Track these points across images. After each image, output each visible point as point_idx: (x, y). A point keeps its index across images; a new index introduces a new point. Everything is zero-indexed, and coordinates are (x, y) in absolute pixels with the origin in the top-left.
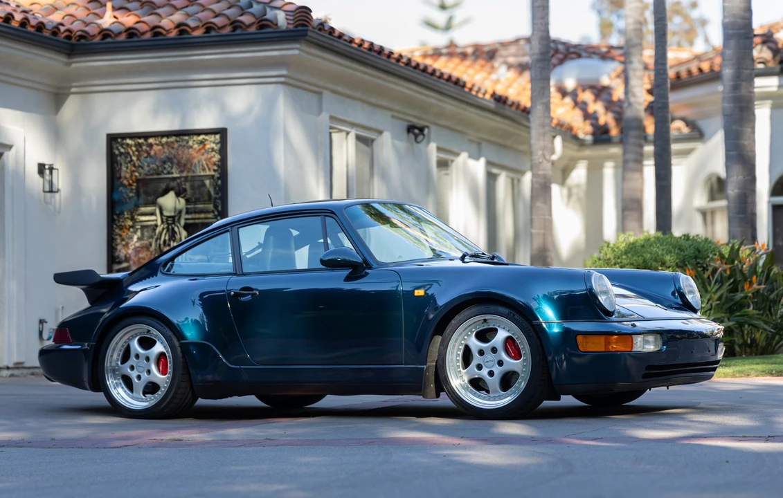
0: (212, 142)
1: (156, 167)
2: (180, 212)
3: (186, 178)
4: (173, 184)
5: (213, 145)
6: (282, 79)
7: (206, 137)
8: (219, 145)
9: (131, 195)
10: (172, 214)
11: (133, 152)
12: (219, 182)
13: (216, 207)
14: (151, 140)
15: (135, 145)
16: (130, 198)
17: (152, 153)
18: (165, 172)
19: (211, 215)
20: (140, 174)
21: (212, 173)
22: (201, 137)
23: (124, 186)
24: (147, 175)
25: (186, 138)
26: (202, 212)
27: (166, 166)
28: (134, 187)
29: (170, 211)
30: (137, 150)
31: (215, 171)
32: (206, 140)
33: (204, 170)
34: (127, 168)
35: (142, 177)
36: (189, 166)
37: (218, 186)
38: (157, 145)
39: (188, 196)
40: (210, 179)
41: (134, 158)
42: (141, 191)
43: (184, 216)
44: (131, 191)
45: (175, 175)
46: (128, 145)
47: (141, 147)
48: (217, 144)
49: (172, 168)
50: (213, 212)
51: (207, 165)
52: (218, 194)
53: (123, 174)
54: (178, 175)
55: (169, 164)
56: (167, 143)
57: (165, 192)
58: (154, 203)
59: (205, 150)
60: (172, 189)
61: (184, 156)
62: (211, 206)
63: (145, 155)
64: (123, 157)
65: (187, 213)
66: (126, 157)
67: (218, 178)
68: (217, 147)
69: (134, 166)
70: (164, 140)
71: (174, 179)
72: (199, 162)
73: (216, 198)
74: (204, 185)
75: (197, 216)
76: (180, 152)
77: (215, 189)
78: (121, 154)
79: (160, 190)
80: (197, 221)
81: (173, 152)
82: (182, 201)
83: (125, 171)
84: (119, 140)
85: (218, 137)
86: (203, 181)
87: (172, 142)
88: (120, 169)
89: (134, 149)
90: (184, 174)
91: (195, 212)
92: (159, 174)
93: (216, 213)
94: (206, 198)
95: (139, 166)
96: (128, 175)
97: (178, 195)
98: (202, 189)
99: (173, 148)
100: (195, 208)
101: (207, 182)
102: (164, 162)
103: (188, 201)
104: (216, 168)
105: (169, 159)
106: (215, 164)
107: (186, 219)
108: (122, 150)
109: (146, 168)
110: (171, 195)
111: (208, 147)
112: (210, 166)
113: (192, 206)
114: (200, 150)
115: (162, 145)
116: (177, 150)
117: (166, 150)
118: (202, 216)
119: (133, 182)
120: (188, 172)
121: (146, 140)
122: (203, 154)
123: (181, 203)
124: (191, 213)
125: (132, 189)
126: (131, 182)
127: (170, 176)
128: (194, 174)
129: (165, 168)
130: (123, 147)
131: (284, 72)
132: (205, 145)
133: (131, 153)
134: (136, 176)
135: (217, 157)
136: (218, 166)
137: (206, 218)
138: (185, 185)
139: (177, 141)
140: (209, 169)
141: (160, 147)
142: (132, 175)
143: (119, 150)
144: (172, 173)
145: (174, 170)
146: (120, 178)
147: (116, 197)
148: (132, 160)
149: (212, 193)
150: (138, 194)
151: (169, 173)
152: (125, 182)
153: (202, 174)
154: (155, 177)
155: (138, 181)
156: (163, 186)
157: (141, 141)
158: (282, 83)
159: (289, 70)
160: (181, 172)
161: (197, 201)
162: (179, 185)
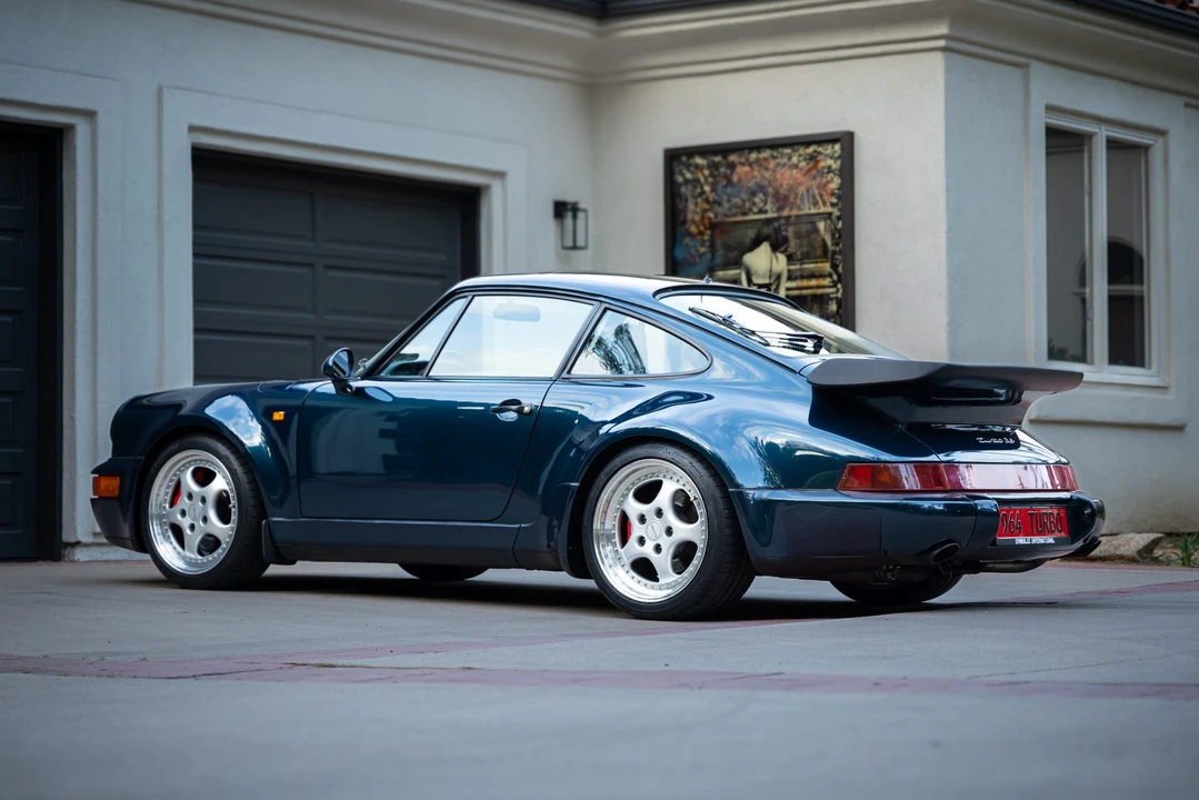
0: (830, 157)
1: (740, 203)
2: (779, 277)
3: (788, 218)
4: (767, 230)
5: (830, 162)
6: (941, 43)
7: (820, 149)
8: (839, 162)
9: (702, 250)
10: (767, 281)
11: (706, 179)
12: (840, 225)
13: (834, 267)
14: (733, 158)
15: (709, 167)
16: (701, 256)
17: (735, 179)
18: (755, 210)
19: (827, 282)
20: (716, 215)
21: (830, 209)
22: (811, 149)
23: (692, 235)
24: (726, 216)
25: (788, 151)
26: (812, 276)
27: (757, 200)
28: (706, 237)
29: (764, 277)
30: (712, 175)
31: (833, 205)
32: (820, 153)
33: (816, 204)
34: (696, 204)
35: (720, 219)
36: (792, 199)
37: (839, 231)
38: (743, 164)
39: (791, 250)
40: (825, 219)
41: (707, 188)
42: (718, 243)
43: (785, 284)
44: (702, 245)
45: (770, 215)
46: (697, 166)
47: (717, 169)
48: (836, 159)
49: (765, 203)
50: (830, 275)
51: (821, 196)
52: (837, 245)
53: (690, 216)
54: (775, 215)
55: (761, 196)
56: (757, 160)
57: (755, 244)
58: (737, 263)
59: (818, 171)
60: (766, 238)
61: (785, 182)
62: (827, 267)
63: (724, 182)
64: (690, 187)
65: (790, 278)
66: (695, 187)
67: (839, 218)
68: (836, 165)
69: (707, 201)
70: (753, 156)
71: (768, 221)
72: (808, 191)
73: (834, 252)
74: (817, 231)
75: (805, 283)
76: (778, 176)
77: (833, 236)
78: (687, 181)
79: (748, 241)
80: (805, 292)
81: (767, 175)
82: (782, 258)
83: (693, 211)
84: (684, 159)
85: (837, 147)
86: (814, 223)
87: (766, 159)
88: (686, 207)
89: (706, 172)
90: (786, 213)
91: (802, 277)
92: (745, 214)
93: (835, 277)
94: (819, 252)
95: (715, 202)
96: (697, 218)
97: (775, 248)
98: (813, 237)
99: (767, 169)
100: (801, 270)
101: (821, 225)
102: (754, 194)
103: (790, 258)
104: (834, 200)
105: (762, 188)
106: (833, 194)
107: (788, 289)
108: (689, 176)
109: (726, 205)
110: (765, 248)
111: (822, 164)
112: (826, 198)
113: (798, 267)
114: (809, 170)
115: (751, 165)
116: (774, 171)
117: (756, 173)
118: (813, 282)
119: (706, 229)
120: (791, 209)
121: (725, 157)
122: (814, 178)
123: (781, 263)
124: (796, 279)
125: (704, 241)
126: (702, 228)
127: (762, 216)
128: (801, 213)
129: (754, 204)
130: (689, 171)
131: (943, 29)
132: (817, 162)
133: (702, 179)
134: (709, 219)
135: (835, 183)
136: (839, 197)
137: (819, 287)
138: (786, 230)
139: (774, 158)
140: (824, 203)
141: (747, 169)
142: (703, 218)
143: (683, 175)
144: (766, 212)
145: (768, 207)
146: (685, 222)
147: (679, 254)
148: (703, 192)
149: (829, 242)
150: (712, 247)
151: (761, 211)
152: (693, 229)
153: (813, 211)
154: (740, 218)
155: (713, 226)
156: (751, 234)
157: (717, 159)
158: (943, 49)
159: (952, 26)
160: (780, 209)
161: (806, 257)
162: (777, 230)
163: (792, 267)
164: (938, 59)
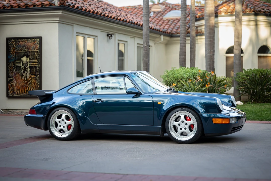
0: (37, 41)
1: (21, 48)
2: (28, 62)
3: (29, 52)
4: (26, 54)
5: (37, 42)
6: (58, 22)
7: (35, 39)
8: (39, 42)
9: (13, 57)
10: (26, 63)
11: (14, 44)
12: (39, 53)
13: (38, 61)
14: (19, 40)
15: (15, 42)
16: (13, 58)
17: (20, 44)
18: (23, 50)
19: (37, 64)
20: (16, 50)
21: (37, 51)
22: (34, 39)
23: (11, 54)
24: (18, 51)
25: (30, 39)
26: (34, 62)
27: (24, 48)
28: (14, 54)
29: (25, 62)
30: (15, 43)
31: (38, 50)
32: (35, 40)
33: (35, 49)
34: (12, 48)
35: (17, 51)
36: (30, 48)
37: (39, 55)
38: (21, 41)
39: (30, 58)
40: (36, 52)
41: (14, 45)
42: (16, 56)
43: (29, 64)
44: (13, 56)
45: (26, 51)
46: (12, 41)
47: (16, 42)
48: (38, 41)
49: (25, 49)
50: (37, 63)
51: (36, 48)
52: (39, 57)
53: (11, 50)
54: (27, 51)
55: (25, 47)
56: (24, 41)
57: (23, 56)
58: (20, 59)
59: (35, 43)
60: (25, 55)
61: (29, 45)
62: (37, 61)
63: (18, 45)
64: (11, 45)
65: (30, 63)
66: (12, 45)
67: (39, 52)
68: (38, 43)
69: (14, 48)
70: (23, 40)
71: (26, 52)
72: (33, 47)
73: (38, 58)
74: (35, 54)
75: (33, 64)
76: (28, 44)
77: (38, 55)
78: (10, 44)
79: (22, 55)
80: (33, 65)
81: (26, 44)
82: (28, 59)
83: (12, 50)
84: (10, 40)
85: (39, 39)
86: (34, 53)
87: (25, 41)
88: (10, 49)
89: (14, 42)
90: (29, 51)
91: (32, 63)
92: (21, 51)
93: (38, 63)
94: (35, 58)
95: (16, 48)
96: (12, 51)
97: (27, 57)
98: (34, 55)
99: (26, 42)
100: (32, 61)
101: (36, 53)
102: (23, 47)
103: (30, 59)
104: (38, 49)
105: (25, 46)
106: (38, 48)
107: (29, 65)
108: (11, 43)
109: (18, 49)
110: (25, 57)
111: (36, 42)
112: (37, 48)
113: (31, 61)
114: (34, 43)
115: (23, 42)
116: (27, 43)
117: (24, 43)
118: (34, 64)
119: (14, 53)
120: (30, 50)
121: (18, 40)
122: (34, 45)
123: (28, 60)
124: (31, 63)
125: (14, 55)
126: (13, 53)
127: (25, 51)
128: (32, 51)
129: (23, 49)
130: (11, 42)
131: (58, 19)
132: (35, 42)
133: (13, 44)
134: (15, 51)
135: (38, 46)
136: (39, 48)
137: (35, 65)
138: (29, 54)
139: (27, 40)
140: (36, 49)
141: (22, 42)
142: (14, 51)
143: (10, 43)
144: (25, 50)
145: (26, 49)
146: (10, 51)
147: (9, 57)
148: (14, 46)
149: (37, 56)
150: (15, 57)
151: (24, 50)
152: (12, 53)
153: (34, 51)
154: (20, 51)
155: (15, 52)
156: (23, 54)
157: (16, 40)
158: (58, 23)
159: (60, 18)
160: (28, 50)
161: (33, 59)
162: (27, 54)
163: (30, 61)
164: (57, 24)
